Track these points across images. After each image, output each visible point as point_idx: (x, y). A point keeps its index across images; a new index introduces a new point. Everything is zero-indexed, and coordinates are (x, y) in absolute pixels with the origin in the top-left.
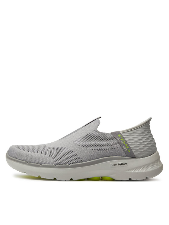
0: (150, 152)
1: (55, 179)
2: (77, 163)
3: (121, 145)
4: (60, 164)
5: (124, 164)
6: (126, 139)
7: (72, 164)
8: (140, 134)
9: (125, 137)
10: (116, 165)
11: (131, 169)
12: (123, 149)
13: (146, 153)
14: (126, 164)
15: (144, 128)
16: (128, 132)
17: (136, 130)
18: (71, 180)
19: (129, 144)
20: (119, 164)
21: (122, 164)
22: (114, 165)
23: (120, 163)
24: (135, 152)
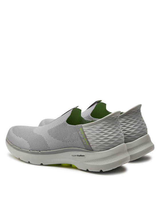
0: (107, 146)
1: (29, 163)
2: (45, 150)
3: (81, 138)
4: (33, 150)
5: (82, 156)
6: (86, 133)
7: (41, 151)
8: (99, 129)
9: (85, 131)
10: (76, 156)
11: (88, 161)
12: (83, 142)
13: (103, 147)
14: (84, 156)
15: (104, 124)
16: (89, 127)
17: (96, 125)
18: (42, 164)
19: (88, 138)
20: (78, 156)
21: (80, 156)
22: (74, 156)
23: (79, 154)
24: (92, 145)
